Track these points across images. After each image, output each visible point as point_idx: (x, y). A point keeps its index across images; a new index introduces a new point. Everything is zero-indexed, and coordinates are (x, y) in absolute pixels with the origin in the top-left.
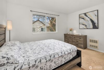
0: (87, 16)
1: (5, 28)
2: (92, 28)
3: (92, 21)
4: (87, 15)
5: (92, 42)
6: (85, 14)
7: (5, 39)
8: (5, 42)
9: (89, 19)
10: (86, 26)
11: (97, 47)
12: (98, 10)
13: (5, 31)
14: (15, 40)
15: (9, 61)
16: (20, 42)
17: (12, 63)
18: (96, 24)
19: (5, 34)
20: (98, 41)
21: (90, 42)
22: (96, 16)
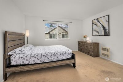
0: (99, 22)
1: (24, 35)
2: (103, 35)
3: (104, 28)
4: (99, 20)
5: (104, 50)
6: (97, 20)
7: (24, 43)
8: (24, 44)
9: (101, 25)
10: (98, 32)
11: (108, 56)
12: (109, 15)
13: (24, 37)
14: (31, 44)
15: (22, 52)
16: (34, 45)
17: (23, 54)
18: (107, 31)
19: (24, 39)
20: (109, 50)
21: (102, 50)
22: (107, 21)
